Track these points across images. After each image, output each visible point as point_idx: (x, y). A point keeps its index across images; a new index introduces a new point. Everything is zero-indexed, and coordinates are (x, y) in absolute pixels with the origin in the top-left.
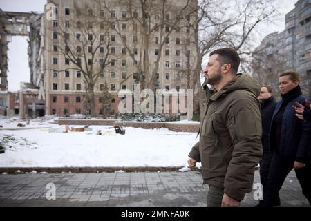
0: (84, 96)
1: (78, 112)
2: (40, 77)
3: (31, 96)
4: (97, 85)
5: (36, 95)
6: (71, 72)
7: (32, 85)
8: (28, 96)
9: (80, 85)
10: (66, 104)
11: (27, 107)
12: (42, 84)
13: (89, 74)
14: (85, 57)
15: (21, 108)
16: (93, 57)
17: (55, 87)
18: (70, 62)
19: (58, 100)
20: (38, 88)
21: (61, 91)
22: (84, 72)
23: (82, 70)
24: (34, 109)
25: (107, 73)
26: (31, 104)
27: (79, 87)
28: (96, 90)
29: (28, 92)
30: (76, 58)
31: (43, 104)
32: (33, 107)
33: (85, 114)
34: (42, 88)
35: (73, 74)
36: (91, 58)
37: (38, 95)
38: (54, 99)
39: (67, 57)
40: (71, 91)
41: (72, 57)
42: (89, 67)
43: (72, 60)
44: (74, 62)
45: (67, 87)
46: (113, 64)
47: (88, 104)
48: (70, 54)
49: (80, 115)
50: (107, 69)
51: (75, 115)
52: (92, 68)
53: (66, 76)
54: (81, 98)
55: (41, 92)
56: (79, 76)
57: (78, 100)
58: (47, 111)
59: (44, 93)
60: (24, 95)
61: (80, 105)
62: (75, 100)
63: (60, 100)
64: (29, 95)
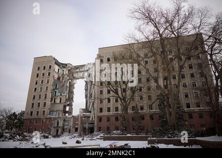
0: (121, 116)
1: (117, 129)
2: (91, 104)
3: (86, 118)
4: (130, 106)
5: (89, 117)
6: (111, 98)
7: (86, 110)
8: (84, 118)
9: (118, 107)
10: (109, 122)
11: (83, 126)
12: (92, 109)
13: (124, 99)
14: (121, 87)
15: (79, 127)
16: (126, 87)
17: (101, 110)
18: (111, 92)
19: (102, 120)
20: (90, 112)
21: (105, 113)
23: (119, 97)
24: (87, 128)
25: (137, 98)
26: (85, 124)
27: (117, 109)
28: (130, 111)
29: (84, 115)
30: (115, 88)
31: (93, 124)
32: (87, 126)
33: (122, 130)
34: (92, 112)
35: (113, 100)
36: (125, 87)
38: (100, 119)
39: (109, 89)
40: (112, 112)
41: (112, 88)
42: (124, 94)
43: (112, 90)
44: (113, 92)
45: (109, 110)
46: (141, 90)
47: (124, 122)
48: (110, 86)
49: (118, 132)
50: (137, 94)
51: (115, 132)
52: (126, 94)
53: (108, 102)
54: (119, 117)
55: (92, 115)
56: (117, 101)
57: (117, 119)
58: (96, 129)
59: (93, 115)
60: (81, 117)
61: (118, 123)
62: (114, 119)
63: (104, 120)
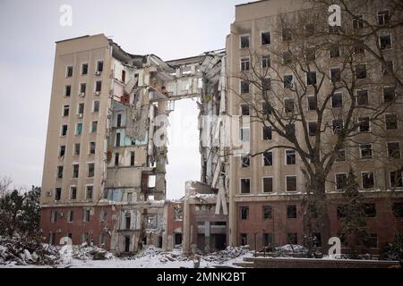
0: (304, 202)
1: (293, 240)
2: (218, 168)
3: (203, 208)
4: (332, 176)
5: (211, 205)
6: (276, 153)
7: (205, 185)
8: (197, 208)
9: (295, 178)
10: (268, 220)
11: (195, 228)
12: (221, 181)
13: (314, 154)
14: (303, 120)
15: (185, 231)
16: (320, 119)
17: (246, 186)
18: (274, 134)
19: (251, 215)
20: (216, 191)
21: (257, 194)
22: (302, 153)
23: (298, 148)
24: (207, 234)
25: (353, 152)
26: (203, 223)
27: (292, 184)
28: (331, 190)
29: (198, 199)
30: (285, 123)
31: (224, 223)
32: (206, 229)
33: (307, 244)
34: (221, 191)
35: (279, 158)
36: (315, 119)
37: (215, 205)
38: (244, 211)
39: (268, 125)
40: (279, 192)
41: (277, 124)
42: (313, 139)
43: (276, 130)
44: (280, 133)
45: (268, 185)
46: (365, 128)
47: (313, 220)
48: (272, 118)
49: (296, 247)
50: (351, 141)
51: (286, 247)
52: (318, 141)
53: (266, 164)
54: (298, 208)
55: (219, 199)
56: (291, 160)
57: (292, 212)
58: (231, 238)
59: (225, 200)
60: (191, 205)
61: (297, 225)
62: (285, 212)
63: (256, 214)
64: (200, 205)
